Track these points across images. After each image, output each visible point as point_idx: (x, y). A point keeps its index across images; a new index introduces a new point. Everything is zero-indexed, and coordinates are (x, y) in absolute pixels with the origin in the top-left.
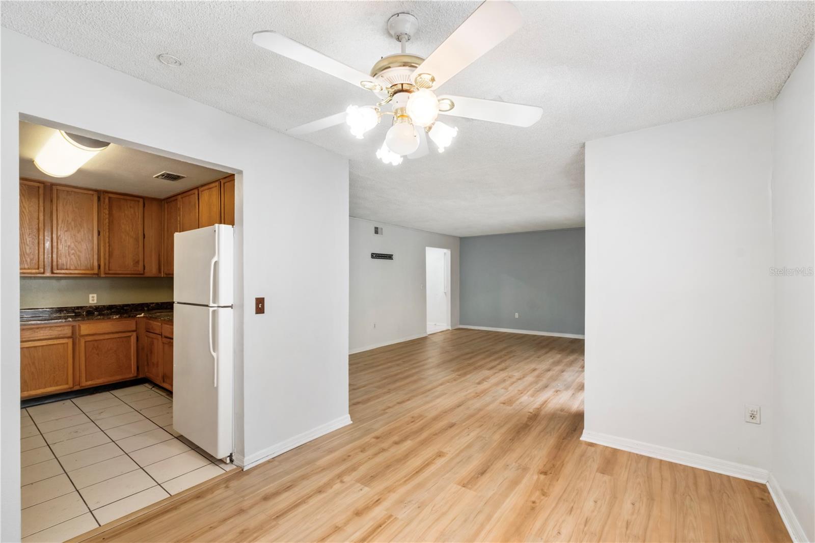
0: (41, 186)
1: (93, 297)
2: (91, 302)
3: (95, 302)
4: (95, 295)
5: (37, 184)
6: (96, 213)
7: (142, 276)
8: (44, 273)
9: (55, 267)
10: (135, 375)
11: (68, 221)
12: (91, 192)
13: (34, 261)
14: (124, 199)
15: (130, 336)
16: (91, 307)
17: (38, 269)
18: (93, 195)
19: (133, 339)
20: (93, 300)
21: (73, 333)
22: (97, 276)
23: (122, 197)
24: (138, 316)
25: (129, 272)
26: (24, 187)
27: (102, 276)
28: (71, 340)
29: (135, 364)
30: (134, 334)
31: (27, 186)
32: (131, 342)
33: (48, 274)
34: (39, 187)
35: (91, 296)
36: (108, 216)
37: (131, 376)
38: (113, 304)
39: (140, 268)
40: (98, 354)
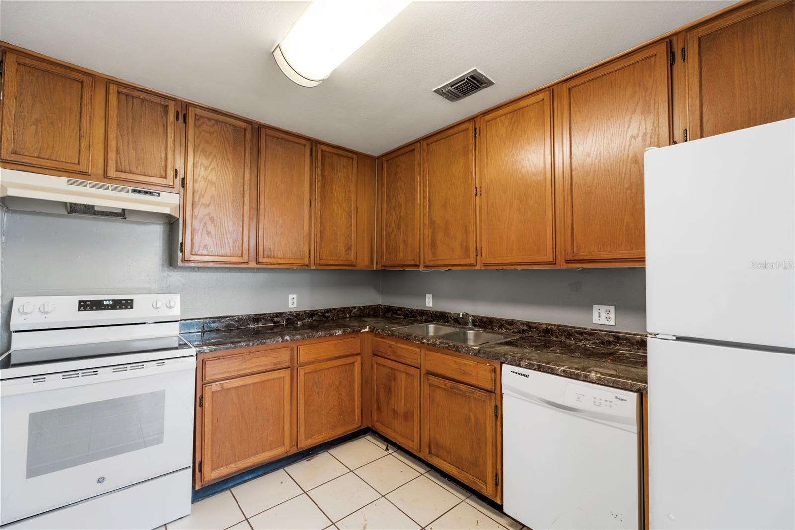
0: (249, 127)
1: (293, 299)
2: (290, 306)
3: (295, 306)
4: (295, 296)
5: (244, 125)
6: (308, 173)
7: (353, 268)
8: (247, 263)
9: (261, 253)
10: (360, 424)
11: (277, 183)
12: (303, 141)
13: (237, 244)
14: (337, 154)
15: (353, 363)
16: (290, 314)
17: (242, 256)
18: (305, 145)
19: (357, 368)
20: (293, 302)
21: (292, 360)
22: (306, 268)
23: (335, 151)
24: (363, 330)
25: (341, 262)
26: (229, 127)
27: (312, 268)
28: (288, 371)
29: (360, 406)
30: (359, 358)
31: (231, 127)
32: (355, 372)
33: (253, 264)
34: (245, 129)
35: (291, 296)
36: (320, 177)
37: (355, 426)
38: (314, 309)
39: (352, 257)
40: (318, 393)
